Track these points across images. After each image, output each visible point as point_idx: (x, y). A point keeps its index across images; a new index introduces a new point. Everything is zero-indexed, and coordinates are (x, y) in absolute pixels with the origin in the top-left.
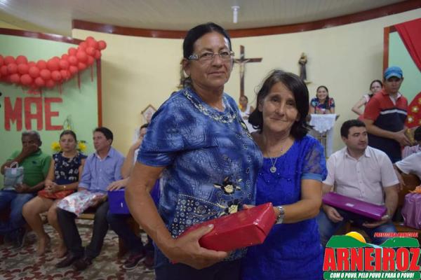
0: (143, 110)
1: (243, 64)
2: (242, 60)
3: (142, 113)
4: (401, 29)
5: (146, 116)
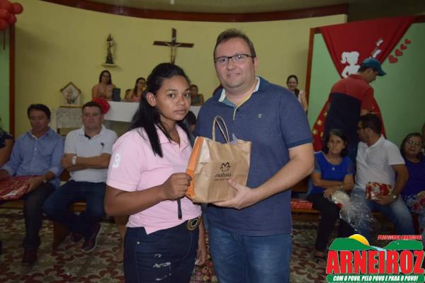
0: (62, 87)
1: (174, 48)
2: (174, 43)
3: (62, 90)
4: (325, 31)
5: (66, 94)
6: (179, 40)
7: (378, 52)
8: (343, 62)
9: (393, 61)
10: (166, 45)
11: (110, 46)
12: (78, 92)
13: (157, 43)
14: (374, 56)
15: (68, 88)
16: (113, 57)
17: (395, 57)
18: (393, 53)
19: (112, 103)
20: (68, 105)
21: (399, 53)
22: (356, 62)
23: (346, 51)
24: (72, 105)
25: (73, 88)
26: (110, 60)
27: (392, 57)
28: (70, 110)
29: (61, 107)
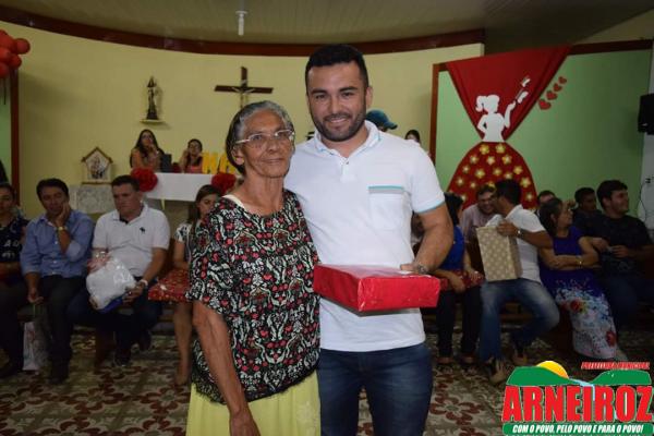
0: (85, 155)
1: (244, 95)
2: (244, 88)
3: (84, 160)
4: (452, 68)
5: (90, 165)
6: (252, 83)
7: (525, 94)
8: (479, 109)
9: (545, 106)
10: (233, 91)
11: (153, 95)
12: (107, 161)
13: (220, 89)
14: (520, 101)
15: (93, 155)
16: (157, 109)
17: (546, 100)
18: (544, 97)
19: (160, 175)
20: (94, 180)
21: (552, 96)
22: (496, 109)
23: (483, 95)
24: (100, 180)
25: (100, 156)
26: (152, 114)
27: (544, 101)
28: (98, 187)
29: (84, 183)
